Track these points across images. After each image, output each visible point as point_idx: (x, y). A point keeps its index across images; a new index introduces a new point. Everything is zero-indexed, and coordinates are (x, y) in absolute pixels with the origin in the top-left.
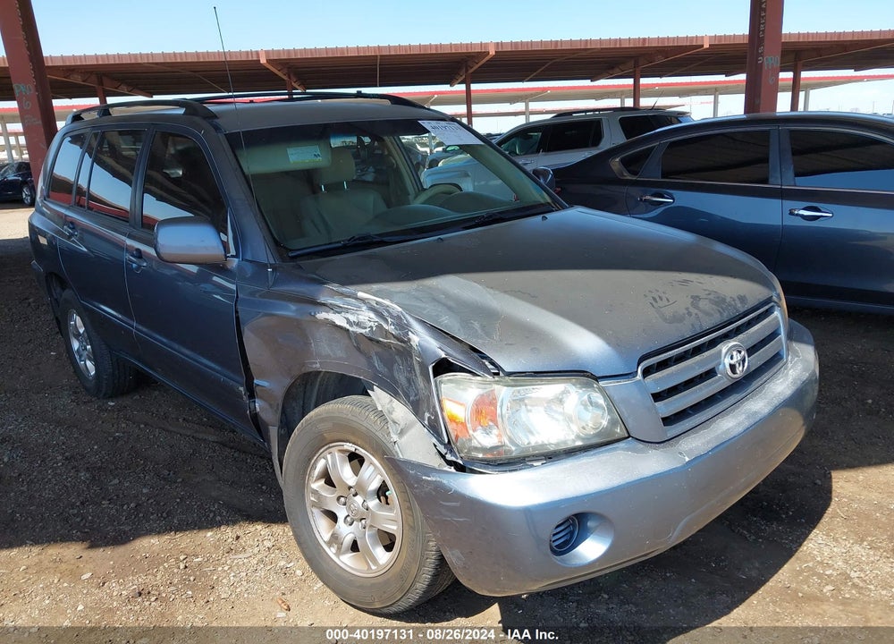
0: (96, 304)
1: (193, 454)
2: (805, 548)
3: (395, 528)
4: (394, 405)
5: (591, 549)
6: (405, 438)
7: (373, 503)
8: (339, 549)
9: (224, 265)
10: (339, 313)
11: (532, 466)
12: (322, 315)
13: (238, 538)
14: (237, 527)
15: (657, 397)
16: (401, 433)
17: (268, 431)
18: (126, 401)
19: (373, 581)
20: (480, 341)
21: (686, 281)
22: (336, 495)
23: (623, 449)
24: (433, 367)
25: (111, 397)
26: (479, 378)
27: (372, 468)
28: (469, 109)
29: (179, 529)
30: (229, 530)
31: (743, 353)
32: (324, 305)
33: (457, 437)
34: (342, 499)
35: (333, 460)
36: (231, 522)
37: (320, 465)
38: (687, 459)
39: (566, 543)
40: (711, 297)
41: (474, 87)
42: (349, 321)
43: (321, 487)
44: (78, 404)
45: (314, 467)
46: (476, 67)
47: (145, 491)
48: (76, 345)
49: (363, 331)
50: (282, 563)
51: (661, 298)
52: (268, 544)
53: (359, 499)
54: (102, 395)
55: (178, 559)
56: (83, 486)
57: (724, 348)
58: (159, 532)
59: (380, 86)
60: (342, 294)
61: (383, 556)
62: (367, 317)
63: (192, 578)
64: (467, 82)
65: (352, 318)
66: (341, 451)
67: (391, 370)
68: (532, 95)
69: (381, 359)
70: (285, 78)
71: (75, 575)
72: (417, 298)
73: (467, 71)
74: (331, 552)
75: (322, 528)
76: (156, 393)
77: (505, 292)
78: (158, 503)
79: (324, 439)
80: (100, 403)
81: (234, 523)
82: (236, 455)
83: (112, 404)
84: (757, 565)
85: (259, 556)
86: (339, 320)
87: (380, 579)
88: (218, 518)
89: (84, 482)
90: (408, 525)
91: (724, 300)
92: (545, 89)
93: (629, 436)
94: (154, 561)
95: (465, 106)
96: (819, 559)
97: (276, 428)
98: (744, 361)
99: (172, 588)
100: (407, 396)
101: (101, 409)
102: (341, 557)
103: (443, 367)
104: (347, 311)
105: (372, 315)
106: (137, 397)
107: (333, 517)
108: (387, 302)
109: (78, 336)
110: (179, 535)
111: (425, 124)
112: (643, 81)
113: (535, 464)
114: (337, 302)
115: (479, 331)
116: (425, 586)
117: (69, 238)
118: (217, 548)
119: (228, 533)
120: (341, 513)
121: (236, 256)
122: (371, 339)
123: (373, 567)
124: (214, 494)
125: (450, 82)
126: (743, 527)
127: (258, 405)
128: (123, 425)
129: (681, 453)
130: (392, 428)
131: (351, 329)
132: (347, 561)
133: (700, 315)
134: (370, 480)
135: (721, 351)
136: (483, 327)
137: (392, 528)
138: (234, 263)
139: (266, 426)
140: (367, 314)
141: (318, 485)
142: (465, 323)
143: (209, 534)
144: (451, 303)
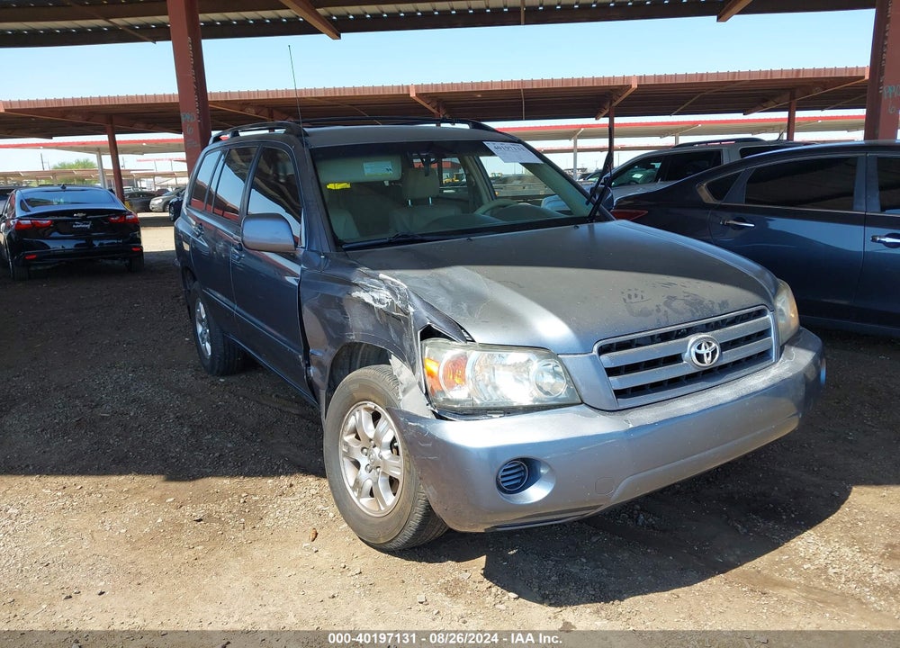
0: (211, 290)
1: (276, 422)
2: (792, 545)
3: (399, 473)
4: (403, 369)
5: (536, 493)
6: (407, 395)
7: (386, 454)
8: (360, 492)
9: (294, 254)
10: (368, 292)
11: (491, 417)
12: (356, 294)
13: (291, 485)
14: (293, 478)
15: (612, 372)
16: (405, 392)
17: (319, 393)
18: (233, 379)
19: (381, 520)
20: (462, 318)
21: (670, 284)
22: (360, 446)
23: (575, 413)
24: (421, 333)
25: (222, 375)
26: (454, 343)
27: (386, 423)
28: (611, 142)
29: (248, 475)
30: (286, 479)
31: (714, 345)
32: (357, 285)
33: (432, 388)
34: (365, 450)
35: (359, 418)
36: (288, 473)
37: (352, 422)
38: (631, 426)
39: (516, 485)
40: (689, 299)
41: (617, 120)
42: (374, 300)
43: (351, 440)
44: (196, 379)
45: (347, 423)
46: (619, 100)
47: (229, 445)
48: (200, 329)
49: (382, 306)
50: (320, 507)
51: (636, 296)
52: (313, 492)
53: (376, 450)
54: (215, 372)
55: (240, 496)
56: (183, 438)
57: (692, 339)
58: (232, 476)
59: (526, 119)
60: (369, 276)
61: (390, 499)
62: (384, 294)
63: (247, 510)
64: (611, 116)
65: (376, 296)
66: (365, 409)
67: (401, 339)
68: (682, 129)
69: (396, 331)
70: (434, 111)
71: (162, 499)
72: (426, 283)
73: (611, 104)
74: (354, 495)
75: (349, 475)
76: (261, 374)
77: (499, 282)
78: (237, 455)
79: (353, 398)
80: (213, 379)
81: (292, 474)
82: (310, 425)
83: (222, 380)
84: (738, 553)
85: (304, 500)
86: (367, 298)
87: (385, 519)
88: (280, 470)
89: (186, 435)
90: (408, 472)
91: (701, 302)
92: (696, 123)
93: (582, 403)
94: (222, 495)
95: (607, 140)
96: (802, 554)
97: (325, 391)
98: (714, 352)
99: (231, 515)
100: (410, 362)
101: (213, 384)
102: (362, 500)
103: (428, 333)
104: (372, 290)
105: (388, 293)
106: (244, 376)
107: (357, 464)
108: (398, 282)
109: (201, 321)
110: (247, 479)
111: (490, 145)
112: (799, 114)
113: (494, 416)
114: (365, 282)
115: (465, 311)
116: (417, 524)
117: (198, 236)
118: (272, 491)
119: (285, 481)
120: (364, 461)
121: (304, 248)
122: (388, 314)
123: (383, 508)
124: (283, 452)
125: (595, 115)
126: (740, 522)
127: (313, 371)
128: (227, 397)
129: (626, 421)
130: (401, 389)
131: (375, 305)
132: (365, 503)
133: (670, 312)
134: (384, 433)
135: (688, 342)
136: (469, 307)
137: (397, 474)
138: (301, 252)
139: (318, 388)
140: (385, 292)
141: (349, 438)
142: (456, 304)
143: (270, 481)
144: (452, 288)
